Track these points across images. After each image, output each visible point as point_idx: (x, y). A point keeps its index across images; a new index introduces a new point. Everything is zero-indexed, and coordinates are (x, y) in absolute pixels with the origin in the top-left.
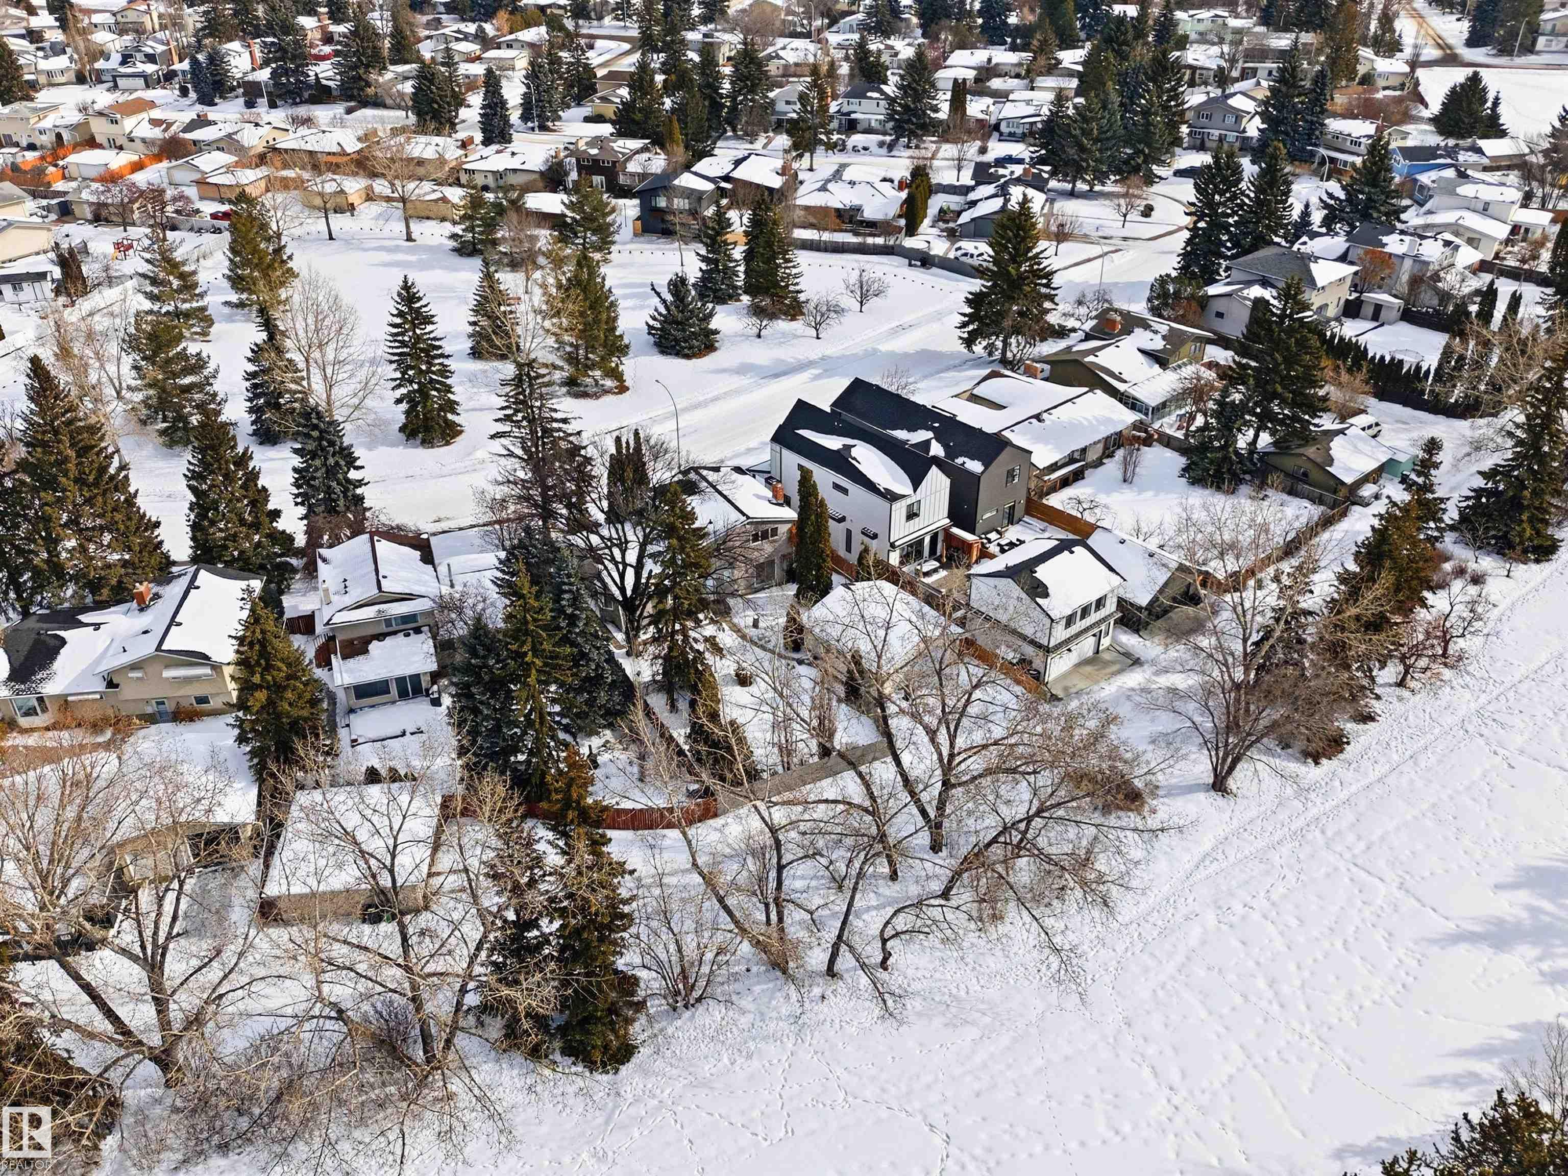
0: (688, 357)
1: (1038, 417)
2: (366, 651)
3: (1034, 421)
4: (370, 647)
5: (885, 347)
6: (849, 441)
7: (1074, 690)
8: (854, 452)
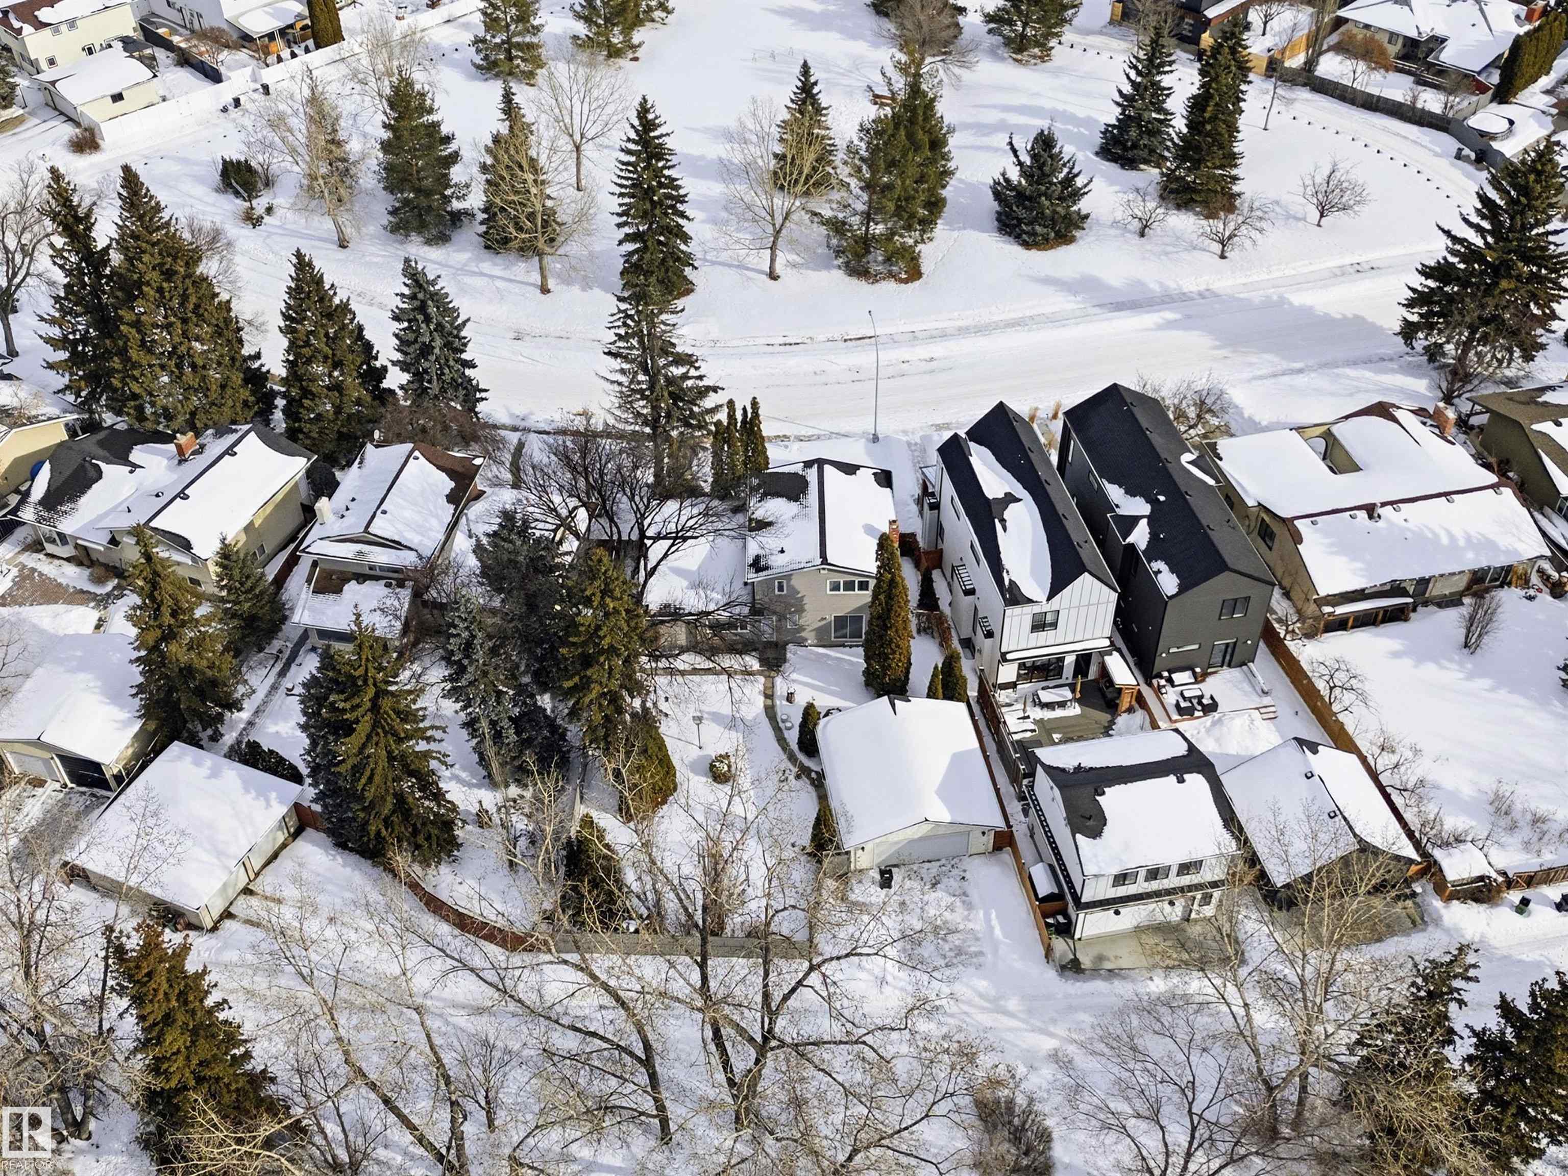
0: (1026, 245)
1: (1370, 510)
2: (338, 590)
3: (1362, 515)
4: (346, 587)
5: (1298, 299)
6: (1018, 490)
7: (1108, 965)
8: (1011, 513)
